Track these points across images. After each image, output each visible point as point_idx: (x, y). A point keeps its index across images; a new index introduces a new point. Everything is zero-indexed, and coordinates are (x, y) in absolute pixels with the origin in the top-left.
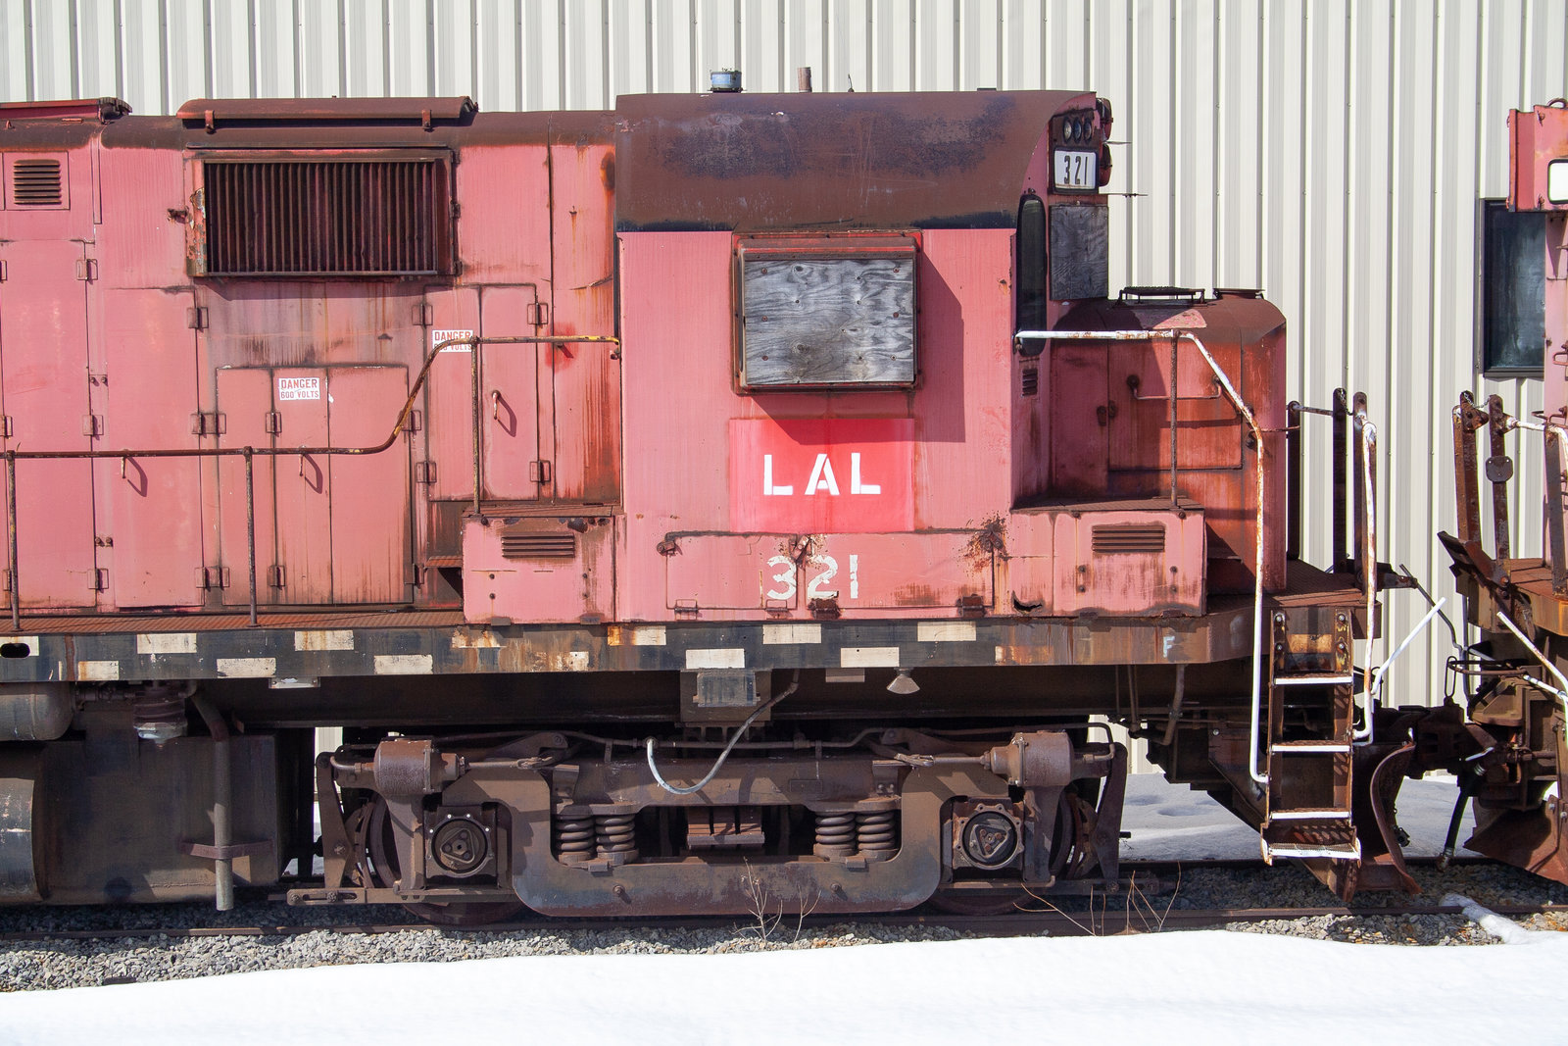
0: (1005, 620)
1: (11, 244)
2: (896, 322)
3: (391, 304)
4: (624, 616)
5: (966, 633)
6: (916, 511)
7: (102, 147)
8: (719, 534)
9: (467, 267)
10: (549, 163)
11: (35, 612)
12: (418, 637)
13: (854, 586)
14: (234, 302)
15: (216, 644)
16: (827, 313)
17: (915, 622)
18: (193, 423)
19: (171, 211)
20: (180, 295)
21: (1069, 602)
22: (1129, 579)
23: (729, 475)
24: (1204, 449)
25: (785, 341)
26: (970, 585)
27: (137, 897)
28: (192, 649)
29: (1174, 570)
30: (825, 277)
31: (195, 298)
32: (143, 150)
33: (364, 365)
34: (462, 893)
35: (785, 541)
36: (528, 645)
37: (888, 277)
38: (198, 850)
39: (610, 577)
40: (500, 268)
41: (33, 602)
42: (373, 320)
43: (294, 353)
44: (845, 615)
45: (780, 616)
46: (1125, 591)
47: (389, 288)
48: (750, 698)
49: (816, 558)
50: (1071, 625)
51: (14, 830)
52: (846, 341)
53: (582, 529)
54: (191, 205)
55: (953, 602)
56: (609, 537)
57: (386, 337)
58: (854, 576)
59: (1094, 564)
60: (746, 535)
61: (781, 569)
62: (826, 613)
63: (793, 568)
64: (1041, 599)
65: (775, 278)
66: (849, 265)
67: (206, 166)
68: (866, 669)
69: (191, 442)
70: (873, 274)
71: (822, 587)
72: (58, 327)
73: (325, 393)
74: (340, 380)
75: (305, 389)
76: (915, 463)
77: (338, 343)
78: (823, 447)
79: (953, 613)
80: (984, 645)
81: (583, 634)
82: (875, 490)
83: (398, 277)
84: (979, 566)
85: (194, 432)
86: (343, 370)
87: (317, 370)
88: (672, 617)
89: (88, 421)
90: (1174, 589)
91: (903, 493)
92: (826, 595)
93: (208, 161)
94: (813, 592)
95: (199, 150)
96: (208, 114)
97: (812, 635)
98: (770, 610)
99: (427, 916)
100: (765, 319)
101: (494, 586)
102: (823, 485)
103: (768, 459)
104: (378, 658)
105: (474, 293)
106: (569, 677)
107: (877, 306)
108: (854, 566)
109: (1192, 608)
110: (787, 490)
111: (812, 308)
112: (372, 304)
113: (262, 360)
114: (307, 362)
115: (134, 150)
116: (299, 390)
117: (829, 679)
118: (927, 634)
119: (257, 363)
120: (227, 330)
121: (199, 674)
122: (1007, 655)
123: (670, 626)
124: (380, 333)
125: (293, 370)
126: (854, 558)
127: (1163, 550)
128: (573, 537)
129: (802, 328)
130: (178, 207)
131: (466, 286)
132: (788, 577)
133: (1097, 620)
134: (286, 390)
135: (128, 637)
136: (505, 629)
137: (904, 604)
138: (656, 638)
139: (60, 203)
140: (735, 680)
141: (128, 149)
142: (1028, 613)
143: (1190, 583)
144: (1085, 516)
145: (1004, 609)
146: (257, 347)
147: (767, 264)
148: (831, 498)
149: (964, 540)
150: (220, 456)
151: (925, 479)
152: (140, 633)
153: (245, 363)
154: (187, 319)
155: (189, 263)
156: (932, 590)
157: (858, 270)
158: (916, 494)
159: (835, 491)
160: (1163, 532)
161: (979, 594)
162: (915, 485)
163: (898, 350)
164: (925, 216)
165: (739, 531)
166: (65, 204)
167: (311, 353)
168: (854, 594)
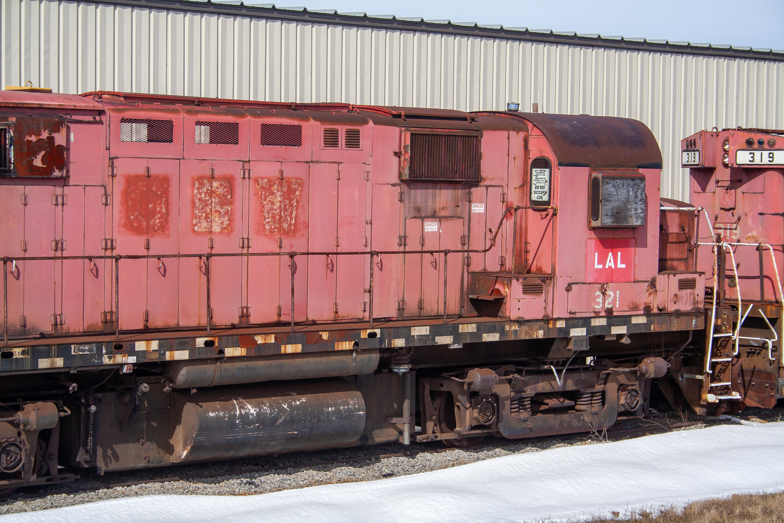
0: (655, 315)
1: (343, 164)
2: (640, 203)
3: (460, 192)
4: (555, 316)
5: (642, 320)
6: (634, 274)
7: (373, 125)
8: (583, 283)
9: (483, 178)
10: (508, 138)
11: (343, 321)
12: (495, 326)
13: (618, 302)
14: (412, 190)
15: (436, 331)
16: (623, 199)
17: (630, 316)
18: (397, 240)
19: (395, 153)
20: (396, 187)
21: (672, 308)
22: (687, 298)
23: (586, 261)
24: (678, 252)
25: (612, 209)
26: (647, 302)
27: (369, 442)
28: (428, 333)
29: (698, 295)
30: (623, 186)
31: (401, 188)
32: (387, 127)
33: (451, 217)
34: (481, 432)
35: (600, 286)
36: (527, 328)
37: (639, 186)
38: (394, 420)
39: (552, 301)
40: (493, 179)
41: (343, 317)
42: (454, 199)
43: (429, 213)
44: (615, 314)
45: (597, 315)
46: (686, 303)
47: (460, 186)
48: (587, 347)
49: (608, 292)
50: (670, 316)
51: (360, 413)
52: (628, 209)
53: (545, 282)
54: (403, 150)
55: (643, 309)
56: (552, 285)
57: (458, 206)
58: (618, 299)
59: (679, 293)
60: (590, 284)
61: (598, 297)
62: (609, 312)
63: (602, 296)
64: (665, 307)
65: (610, 185)
66: (630, 181)
67: (412, 135)
68: (617, 334)
69: (396, 248)
70: (635, 184)
71: (609, 304)
72: (357, 199)
73: (439, 228)
74: (444, 223)
75: (433, 227)
76: (635, 256)
77: (443, 208)
78: (610, 250)
79: (642, 312)
80: (647, 325)
81: (542, 323)
82: (623, 266)
83: (463, 181)
84: (650, 294)
85: (398, 244)
86: (445, 219)
87: (437, 219)
88: (568, 316)
89: (364, 239)
90: (698, 302)
91: (631, 267)
92: (610, 306)
93: (412, 132)
94: (607, 306)
95: (407, 128)
96: (403, 113)
97: (603, 322)
98: (595, 312)
99: (456, 444)
100: (607, 201)
101: (520, 305)
102: (610, 265)
103: (596, 254)
104: (484, 335)
105: (485, 189)
106: (538, 340)
107: (636, 197)
108: (618, 296)
109: (701, 308)
110: (600, 267)
111: (619, 197)
112: (454, 192)
113: (420, 215)
114: (434, 216)
115: (384, 126)
116: (431, 227)
117: (606, 339)
118: (635, 320)
119: (418, 216)
120: (409, 203)
121: (430, 343)
122: (654, 328)
123: (566, 319)
124: (456, 205)
125: (429, 219)
126: (618, 292)
127: (695, 288)
128: (542, 285)
129: (616, 204)
130: (397, 150)
131: (483, 186)
132: (600, 300)
133: (678, 314)
134: (427, 227)
135: (408, 328)
136: (520, 322)
137: (631, 309)
138: (561, 324)
139: (359, 147)
140: (583, 340)
141: (382, 126)
142: (662, 312)
143: (701, 300)
144: (677, 275)
145: (655, 311)
146: (418, 209)
147: (608, 180)
148: (612, 269)
149: (647, 284)
150: (423, 254)
151: (637, 262)
152: (412, 327)
153: (414, 216)
154: (397, 197)
155: (400, 174)
156: (638, 304)
157: (632, 183)
158: (634, 268)
159: (613, 267)
160: (695, 281)
161: (650, 305)
162: (634, 264)
163: (641, 213)
164: (639, 164)
165: (588, 282)
166: (361, 148)
167: (435, 212)
168: (617, 306)
